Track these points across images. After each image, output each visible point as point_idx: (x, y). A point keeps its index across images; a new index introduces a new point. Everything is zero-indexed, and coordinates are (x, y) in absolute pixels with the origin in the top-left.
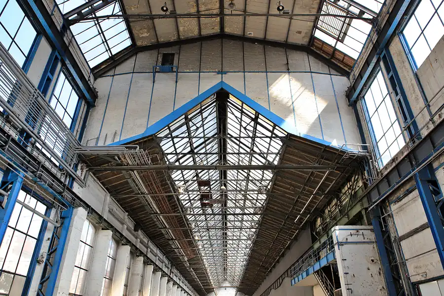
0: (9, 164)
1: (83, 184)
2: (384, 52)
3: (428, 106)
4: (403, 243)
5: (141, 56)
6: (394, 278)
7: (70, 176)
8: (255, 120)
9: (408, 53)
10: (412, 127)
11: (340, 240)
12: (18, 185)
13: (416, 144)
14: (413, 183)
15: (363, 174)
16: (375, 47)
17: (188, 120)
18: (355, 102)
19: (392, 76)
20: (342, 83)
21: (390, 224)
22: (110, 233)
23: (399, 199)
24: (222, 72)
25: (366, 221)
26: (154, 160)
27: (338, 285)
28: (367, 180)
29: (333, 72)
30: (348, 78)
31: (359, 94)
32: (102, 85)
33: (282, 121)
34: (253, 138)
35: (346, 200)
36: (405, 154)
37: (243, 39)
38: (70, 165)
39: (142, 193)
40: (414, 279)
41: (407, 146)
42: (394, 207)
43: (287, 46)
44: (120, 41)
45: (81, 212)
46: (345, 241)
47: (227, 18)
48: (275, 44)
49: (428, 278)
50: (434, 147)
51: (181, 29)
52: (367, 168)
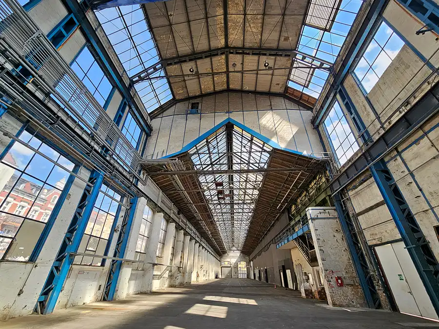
0: (95, 167)
1: (144, 184)
2: (340, 87)
3: (378, 118)
4: (360, 218)
5: (178, 105)
6: (354, 243)
7: (136, 178)
8: (251, 141)
9: (359, 84)
10: (365, 135)
11: (312, 217)
12: (100, 180)
13: (369, 146)
14: (369, 173)
15: (325, 173)
16: (332, 86)
17: (208, 143)
18: (318, 126)
19: (347, 103)
20: (308, 115)
21: (348, 205)
22: (162, 214)
23: (356, 187)
24: (228, 112)
25: (330, 204)
26: (188, 169)
27: (312, 247)
28: (329, 177)
29: (301, 108)
30: (312, 111)
31: (321, 120)
32: (155, 123)
33: (269, 140)
34: (250, 152)
35: (312, 192)
36: (360, 155)
37: (242, 91)
38: (136, 171)
39: (181, 190)
40: (370, 243)
41: (361, 149)
42: (351, 193)
43: (270, 94)
44: (166, 96)
45: (142, 201)
46: (316, 217)
47: (231, 74)
48: (262, 93)
49: (383, 242)
50: (387, 145)
51: (203, 87)
52: (328, 169)
